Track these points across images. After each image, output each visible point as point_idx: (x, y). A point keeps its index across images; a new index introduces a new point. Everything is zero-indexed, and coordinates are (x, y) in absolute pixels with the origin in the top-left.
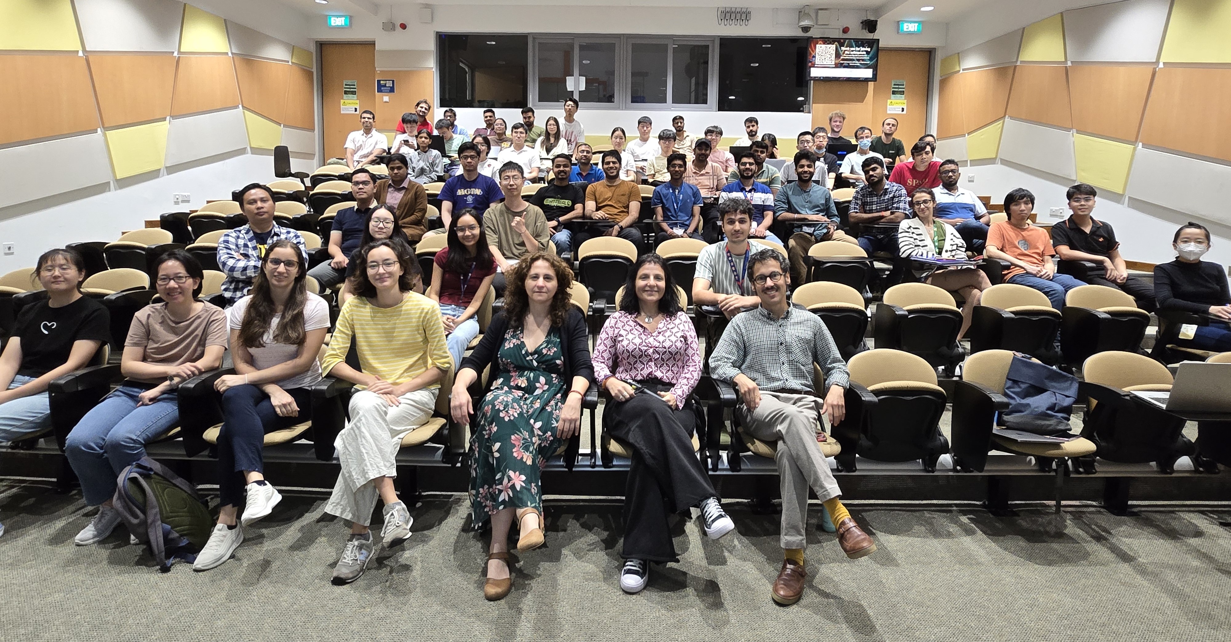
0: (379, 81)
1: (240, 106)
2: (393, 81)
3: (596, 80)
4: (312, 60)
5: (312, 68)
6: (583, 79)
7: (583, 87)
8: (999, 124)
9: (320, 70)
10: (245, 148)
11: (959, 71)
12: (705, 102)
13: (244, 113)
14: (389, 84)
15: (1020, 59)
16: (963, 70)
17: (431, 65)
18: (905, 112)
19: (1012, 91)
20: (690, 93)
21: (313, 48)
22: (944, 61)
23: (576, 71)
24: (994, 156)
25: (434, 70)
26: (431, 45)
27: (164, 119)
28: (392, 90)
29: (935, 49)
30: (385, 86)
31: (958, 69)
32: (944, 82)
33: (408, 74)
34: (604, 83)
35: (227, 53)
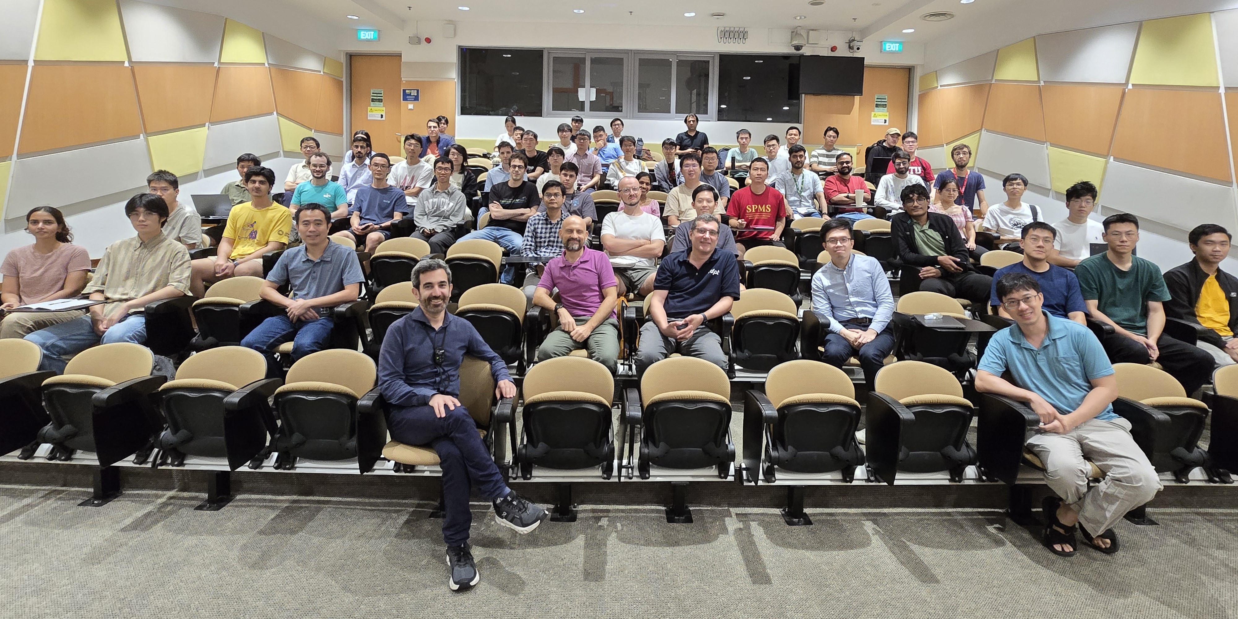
0: (404, 91)
1: (275, 113)
2: (418, 91)
3: (604, 91)
4: (342, 71)
5: (342, 78)
6: (594, 90)
7: (593, 98)
8: (976, 136)
9: (348, 78)
10: (278, 152)
11: (937, 87)
12: (706, 112)
13: (278, 119)
14: (414, 93)
15: (995, 77)
16: (941, 86)
17: (454, 75)
19: (988, 107)
20: (691, 104)
21: (343, 59)
22: (922, 78)
23: (588, 83)
25: (456, 80)
26: (454, 58)
27: (204, 125)
28: (416, 98)
29: (914, 67)
30: (410, 95)
31: (936, 85)
32: (923, 97)
33: (432, 84)
34: (611, 94)
35: (264, 64)
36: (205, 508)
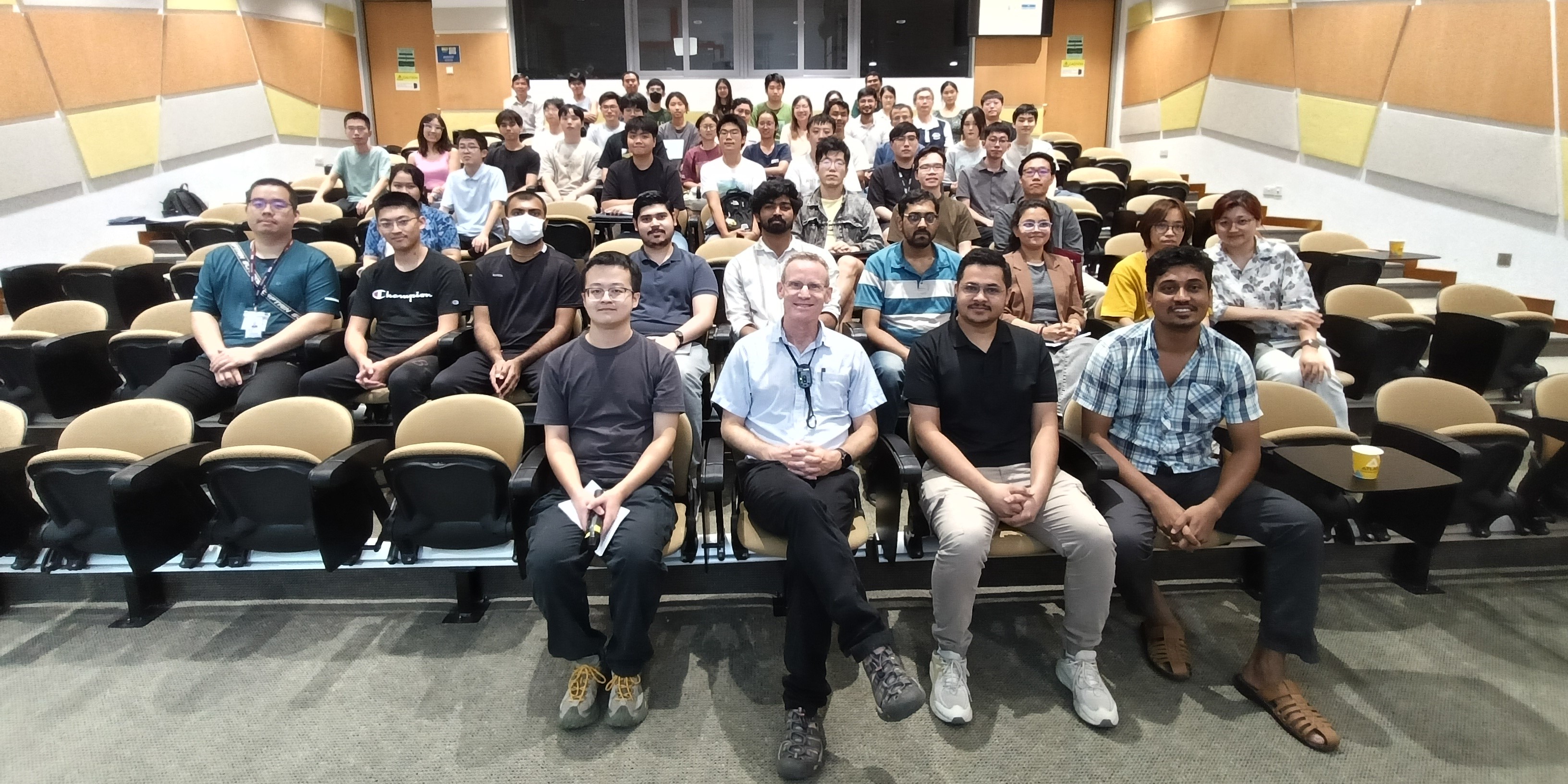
0: (439, 48)
1: (260, 82)
2: (457, 48)
3: (711, 44)
4: (353, 24)
5: (354, 33)
6: (694, 42)
7: (694, 51)
8: (1201, 84)
9: (363, 34)
10: (272, 136)
11: (1150, 22)
12: (845, 67)
13: (265, 90)
14: (452, 51)
15: (1229, 3)
16: (1156, 19)
17: (504, 24)
18: (1082, 75)
19: (1218, 45)
20: (826, 56)
21: (353, 9)
22: (1133, 10)
23: (685, 31)
24: (1193, 125)
25: (507, 32)
27: (152, 98)
28: (456, 59)
30: (447, 54)
31: (1150, 19)
32: (1132, 37)
33: (474, 39)
34: (721, 47)
35: (234, 12)
36: (125, 625)
